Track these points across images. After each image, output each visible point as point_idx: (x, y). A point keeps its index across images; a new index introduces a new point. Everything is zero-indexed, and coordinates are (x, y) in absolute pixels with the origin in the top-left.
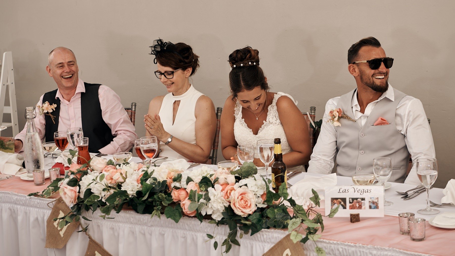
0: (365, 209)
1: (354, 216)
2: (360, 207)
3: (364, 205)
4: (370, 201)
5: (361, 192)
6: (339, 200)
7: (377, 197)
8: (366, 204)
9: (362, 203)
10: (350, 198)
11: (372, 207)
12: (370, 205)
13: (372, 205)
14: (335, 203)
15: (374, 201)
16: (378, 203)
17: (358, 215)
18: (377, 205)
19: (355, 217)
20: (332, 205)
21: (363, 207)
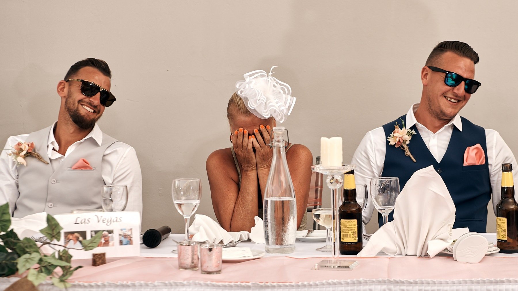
0: (113, 245)
1: (99, 257)
2: (107, 243)
3: (113, 239)
4: (121, 234)
5: (107, 223)
6: (76, 234)
7: (130, 228)
8: (115, 238)
9: (109, 237)
10: (92, 231)
11: (124, 242)
12: (121, 240)
13: (122, 239)
14: (71, 240)
15: (125, 234)
16: (131, 236)
17: (104, 255)
18: (130, 239)
19: (101, 258)
20: (66, 242)
21: (111, 243)
